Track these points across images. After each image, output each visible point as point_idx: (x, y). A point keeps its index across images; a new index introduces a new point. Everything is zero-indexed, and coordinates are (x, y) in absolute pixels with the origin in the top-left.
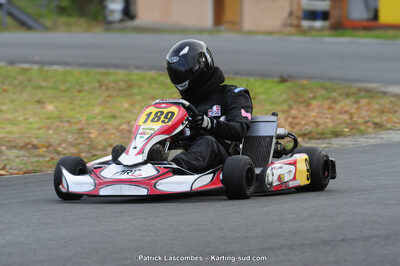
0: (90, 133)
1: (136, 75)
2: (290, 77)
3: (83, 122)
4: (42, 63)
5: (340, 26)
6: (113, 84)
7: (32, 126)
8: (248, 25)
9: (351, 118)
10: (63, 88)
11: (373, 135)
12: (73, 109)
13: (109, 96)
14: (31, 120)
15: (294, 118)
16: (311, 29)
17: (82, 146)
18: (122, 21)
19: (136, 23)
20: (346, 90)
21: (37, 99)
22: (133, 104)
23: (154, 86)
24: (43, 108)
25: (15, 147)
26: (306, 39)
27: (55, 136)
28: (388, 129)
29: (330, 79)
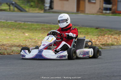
0: (38, 42)
1: (53, 26)
2: (99, 27)
3: (37, 39)
4: (25, 22)
5: (115, 12)
6: (45, 28)
7: (21, 40)
8: (87, 12)
9: (117, 40)
10: (31, 29)
12: (33, 35)
13: (44, 32)
14: (21, 38)
15: (100, 39)
16: (106, 13)
18: (49, 9)
19: (53, 10)
20: (116, 32)
21: (23, 32)
24: (25, 35)
25: (16, 46)
26: (104, 16)
27: (28, 43)
29: (112, 28)
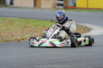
0: (1, 34)
1: (14, 19)
5: (66, 8)
6: (7, 21)
8: (42, 7)
13: (7, 24)
16: (59, 8)
18: (10, 5)
22: (13, 26)
23: (18, 22)
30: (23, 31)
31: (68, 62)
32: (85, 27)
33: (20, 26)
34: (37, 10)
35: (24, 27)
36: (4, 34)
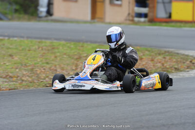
0: (36, 71)
1: (56, 43)
4: (9, 37)
5: (153, 21)
6: (44, 48)
7: (8, 67)
8: (108, 20)
9: (163, 65)
10: (21, 49)
11: (175, 74)
12: (27, 59)
13: (44, 53)
14: (7, 64)
16: (139, 22)
17: (33, 77)
18: (46, 16)
19: (53, 17)
21: (9, 53)
22: (56, 57)
23: (65, 48)
24: (13, 58)
25: (1, 77)
26: (138, 27)
27: (20, 72)
28: (181, 71)
29: (150, 47)
30: (77, 66)
31: (172, 124)
32: (192, 58)
33: (69, 56)
34: (98, 25)
35: (77, 59)
36: (42, 72)
